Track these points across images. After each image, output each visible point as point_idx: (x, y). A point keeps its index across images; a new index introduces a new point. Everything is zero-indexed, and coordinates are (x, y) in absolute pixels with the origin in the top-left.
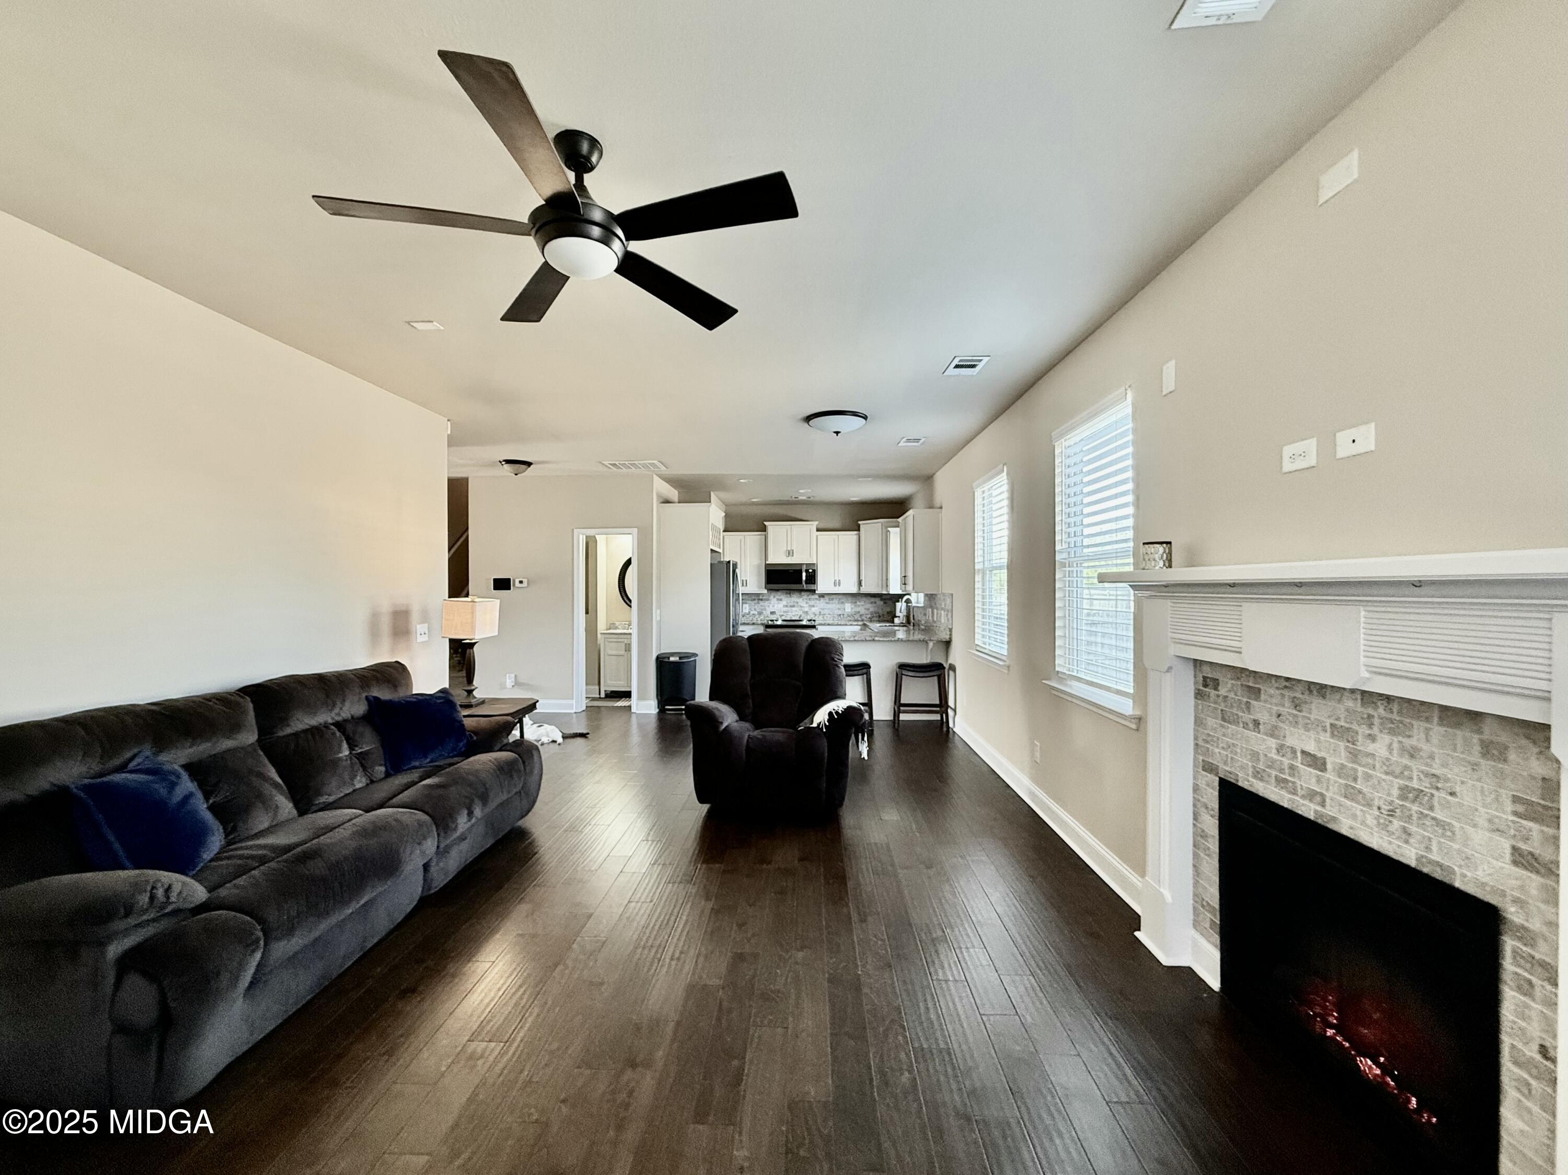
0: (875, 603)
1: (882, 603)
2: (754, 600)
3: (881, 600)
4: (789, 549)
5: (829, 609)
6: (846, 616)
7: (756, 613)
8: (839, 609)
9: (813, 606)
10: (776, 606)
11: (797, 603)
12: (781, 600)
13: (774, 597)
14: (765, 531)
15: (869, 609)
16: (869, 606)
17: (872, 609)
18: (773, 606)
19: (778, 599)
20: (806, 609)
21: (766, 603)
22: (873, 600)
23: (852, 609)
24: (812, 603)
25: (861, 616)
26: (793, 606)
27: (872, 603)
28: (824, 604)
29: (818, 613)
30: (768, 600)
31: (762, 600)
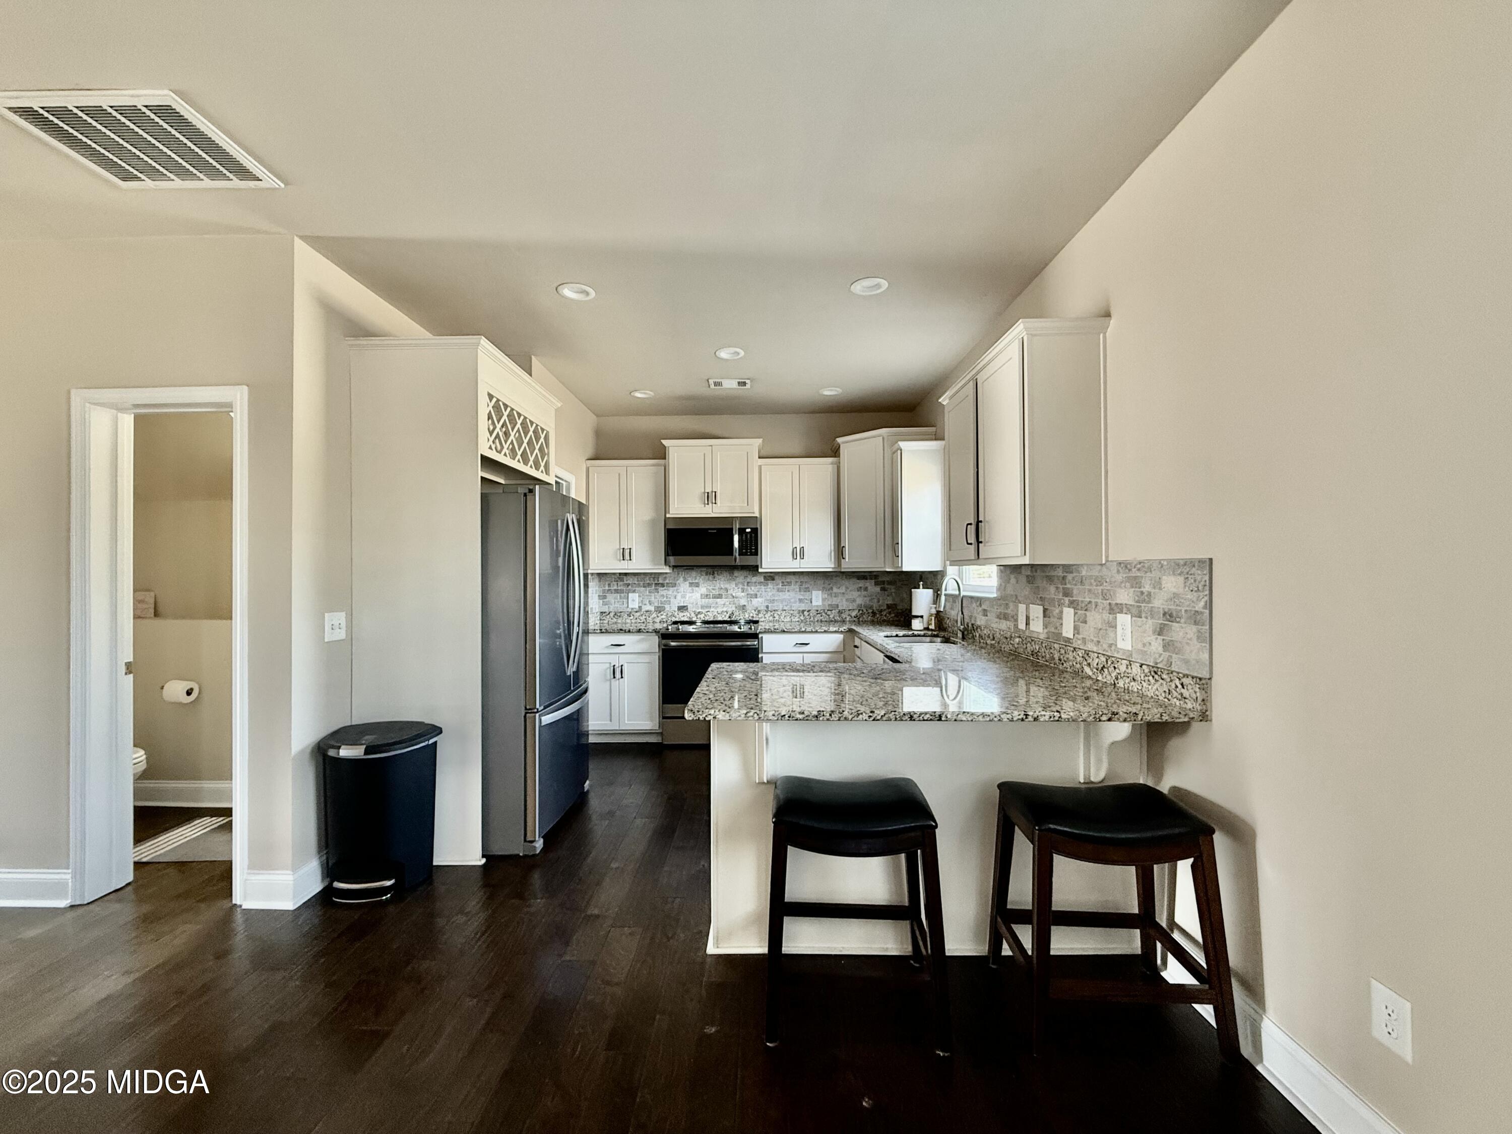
0: (866, 589)
1: (878, 589)
2: (649, 585)
3: (876, 584)
4: (708, 490)
5: (782, 601)
6: (813, 613)
7: (652, 609)
8: (801, 601)
9: (756, 596)
10: (688, 595)
11: (727, 590)
12: (697, 585)
13: (685, 580)
14: (665, 458)
15: (854, 601)
16: (856, 594)
17: (859, 601)
18: (684, 597)
19: (691, 584)
20: (743, 602)
21: (670, 592)
22: (861, 583)
23: (824, 600)
24: (753, 590)
25: (840, 612)
26: (720, 596)
27: (859, 589)
28: (774, 592)
29: (763, 608)
30: (674, 585)
31: (663, 585)
